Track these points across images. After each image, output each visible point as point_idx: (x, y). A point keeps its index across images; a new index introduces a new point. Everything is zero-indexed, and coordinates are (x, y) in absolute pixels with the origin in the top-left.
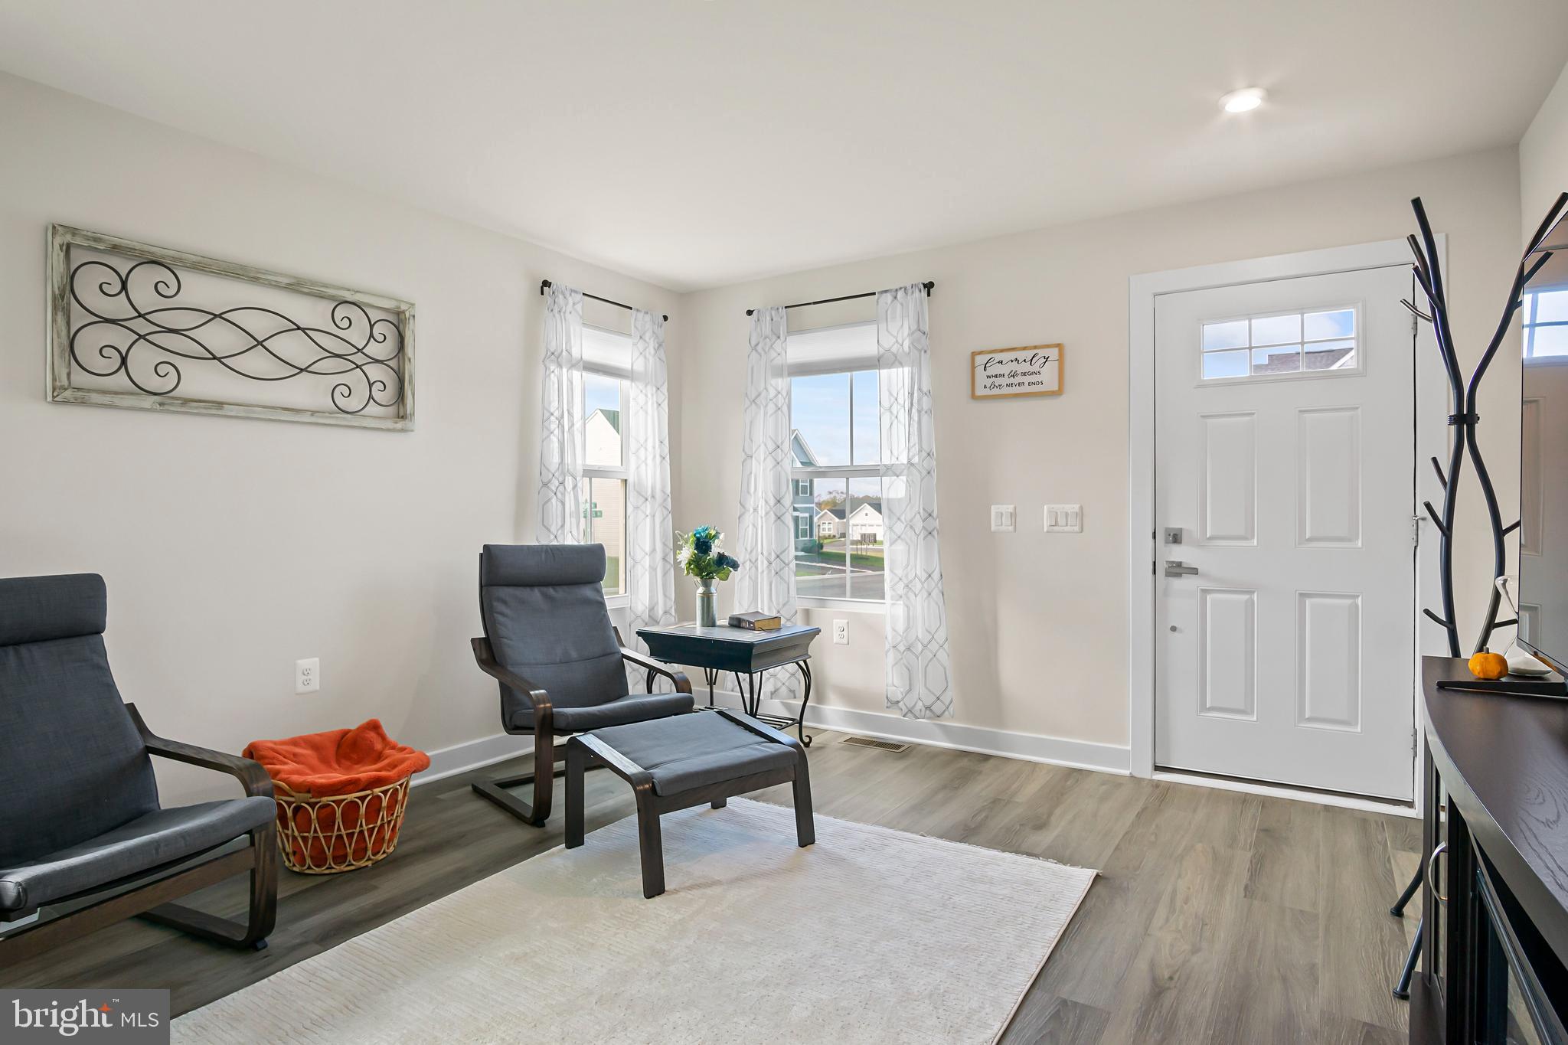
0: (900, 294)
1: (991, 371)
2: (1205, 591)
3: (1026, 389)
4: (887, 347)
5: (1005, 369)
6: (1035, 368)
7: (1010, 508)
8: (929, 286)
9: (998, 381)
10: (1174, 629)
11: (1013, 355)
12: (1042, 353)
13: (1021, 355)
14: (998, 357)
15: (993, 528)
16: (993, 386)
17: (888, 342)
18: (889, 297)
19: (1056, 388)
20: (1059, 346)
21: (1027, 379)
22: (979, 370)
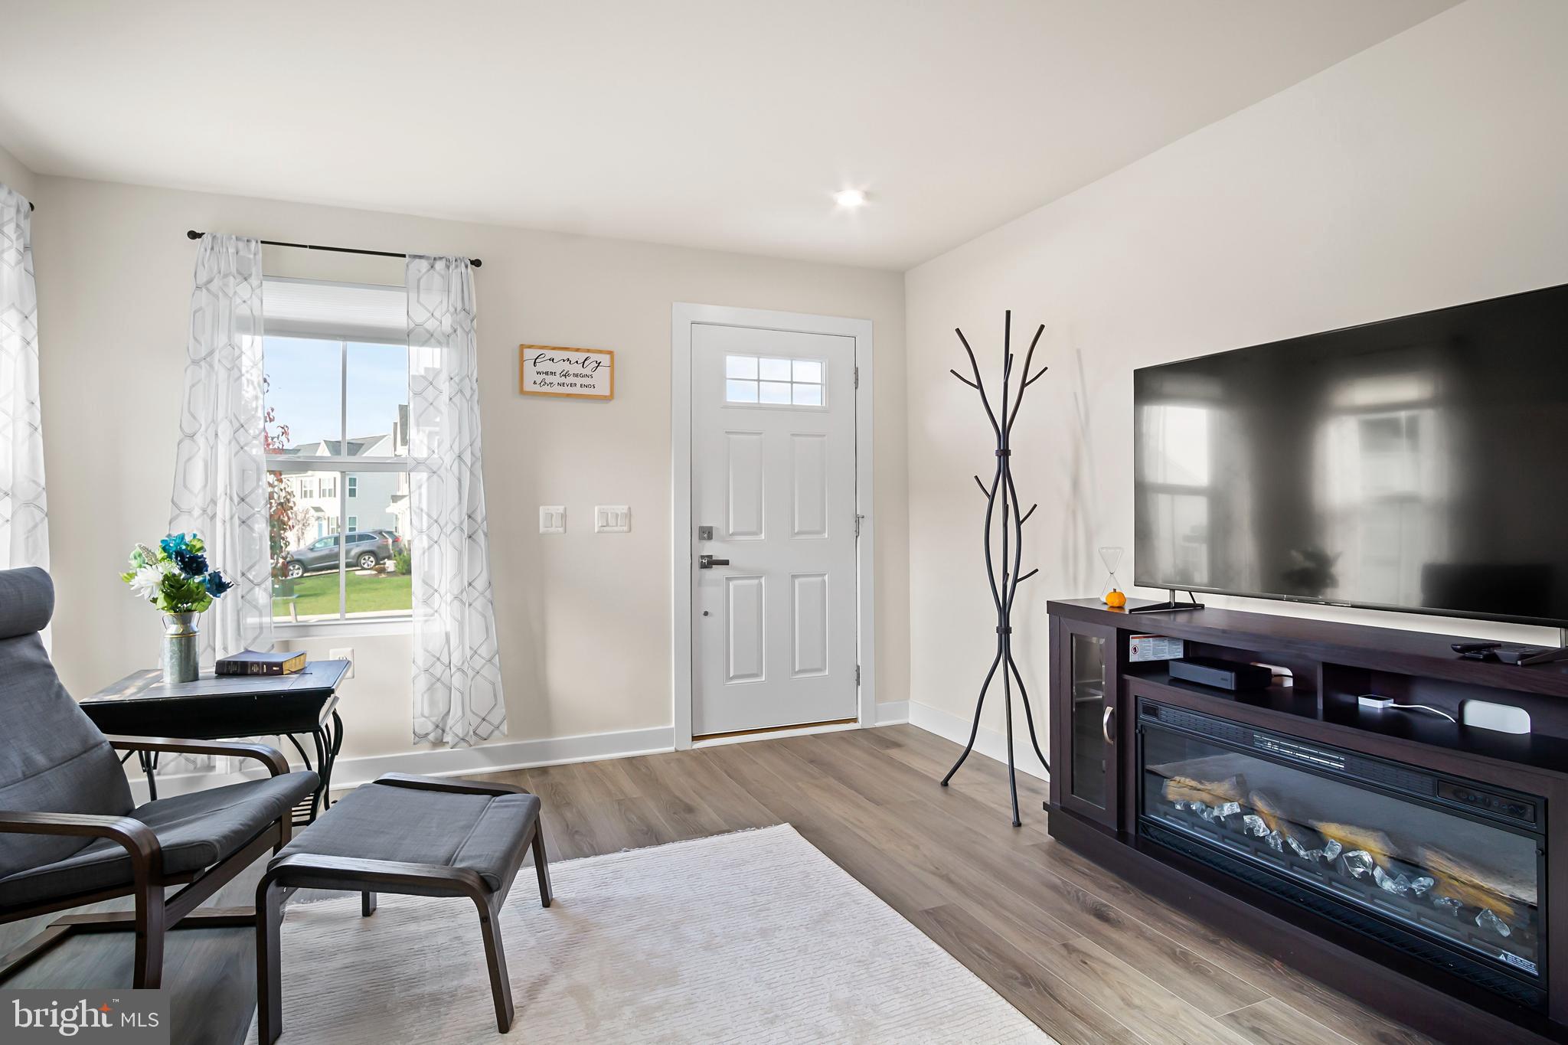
0: (440, 265)
1: (540, 367)
2: (729, 579)
3: (577, 390)
4: (419, 320)
5: (558, 368)
6: (587, 371)
7: (561, 509)
8: (477, 263)
9: (549, 379)
10: (706, 614)
11: (565, 355)
12: (594, 357)
13: (574, 356)
14: (549, 354)
15: (542, 529)
16: (543, 383)
17: (420, 316)
18: (424, 265)
19: (607, 393)
20: (610, 353)
21: (579, 381)
22: (528, 365)
